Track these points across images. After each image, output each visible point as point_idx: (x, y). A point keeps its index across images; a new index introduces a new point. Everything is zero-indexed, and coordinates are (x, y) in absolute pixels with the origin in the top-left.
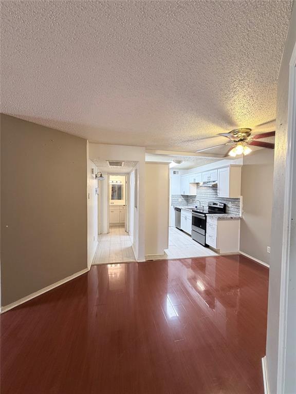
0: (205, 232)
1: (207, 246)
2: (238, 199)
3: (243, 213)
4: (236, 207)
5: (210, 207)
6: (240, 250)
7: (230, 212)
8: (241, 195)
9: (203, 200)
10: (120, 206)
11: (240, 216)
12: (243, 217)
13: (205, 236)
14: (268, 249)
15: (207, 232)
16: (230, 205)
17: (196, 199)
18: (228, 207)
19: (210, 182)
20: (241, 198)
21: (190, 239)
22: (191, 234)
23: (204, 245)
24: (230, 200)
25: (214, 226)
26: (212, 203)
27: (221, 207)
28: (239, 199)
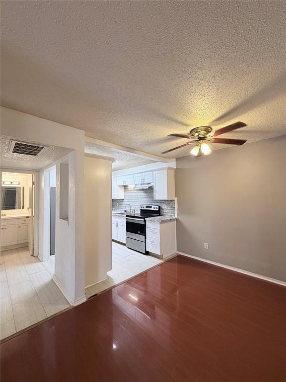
0: (145, 238)
1: (147, 253)
2: (172, 200)
3: (178, 214)
4: (171, 208)
5: (142, 211)
6: (177, 250)
7: (164, 214)
8: (176, 197)
9: (133, 203)
10: (18, 218)
11: (176, 217)
12: (179, 218)
13: (145, 242)
14: (205, 246)
15: (147, 238)
16: (164, 207)
17: (125, 203)
18: (163, 209)
19: (143, 184)
20: (176, 199)
21: (125, 248)
22: (125, 242)
23: (144, 253)
24: (164, 202)
25: (156, 231)
26: (145, 206)
27: (156, 209)
28: (174, 200)
